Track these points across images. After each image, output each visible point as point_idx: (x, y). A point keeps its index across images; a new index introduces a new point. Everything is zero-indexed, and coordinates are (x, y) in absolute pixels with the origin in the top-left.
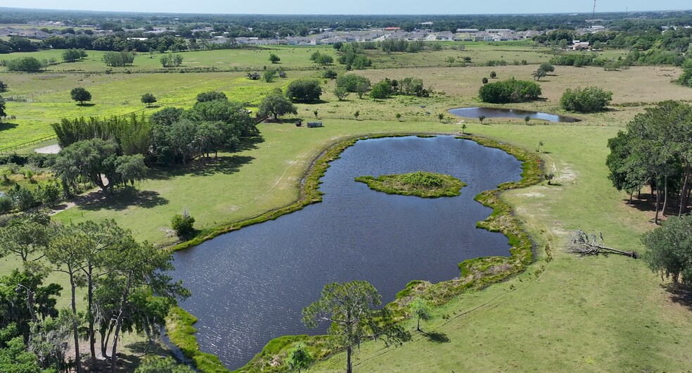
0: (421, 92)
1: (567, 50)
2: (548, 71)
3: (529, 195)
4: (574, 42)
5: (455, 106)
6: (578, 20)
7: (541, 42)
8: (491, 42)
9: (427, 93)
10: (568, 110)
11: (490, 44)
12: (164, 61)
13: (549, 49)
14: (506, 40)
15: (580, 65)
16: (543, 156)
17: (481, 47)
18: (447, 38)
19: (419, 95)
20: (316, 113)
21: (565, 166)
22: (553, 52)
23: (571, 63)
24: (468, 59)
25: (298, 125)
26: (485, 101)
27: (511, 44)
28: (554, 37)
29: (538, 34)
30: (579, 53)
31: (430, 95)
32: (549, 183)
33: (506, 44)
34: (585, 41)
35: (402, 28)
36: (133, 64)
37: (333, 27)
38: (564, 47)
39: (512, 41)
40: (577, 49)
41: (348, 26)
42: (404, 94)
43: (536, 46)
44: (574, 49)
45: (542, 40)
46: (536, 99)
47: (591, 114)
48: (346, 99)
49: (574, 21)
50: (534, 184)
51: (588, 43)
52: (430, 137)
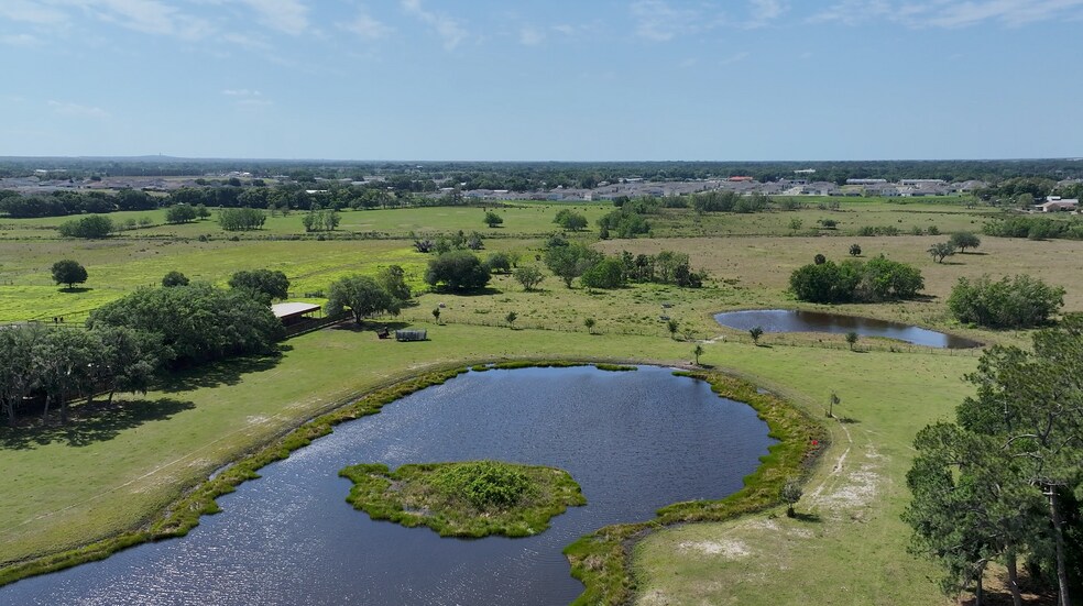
0: (687, 279)
1: (1031, 212)
2: (966, 245)
3: (711, 548)
4: (1049, 198)
5: (737, 307)
6: (1076, 166)
7: (987, 199)
8: (895, 199)
9: (698, 279)
10: (965, 321)
11: (891, 201)
12: (308, 223)
13: (996, 210)
14: (923, 195)
15: (1041, 237)
16: (833, 429)
17: (876, 205)
18: (819, 192)
19: (682, 285)
20: (436, 314)
21: (868, 461)
22: (1002, 215)
23: (1023, 233)
24: (830, 225)
25: (381, 337)
26: (802, 298)
27: (930, 202)
28: (1010, 191)
29: (984, 186)
30: (1052, 216)
31: (704, 284)
32: (791, 514)
33: (921, 202)
34: (1071, 197)
35: (756, 178)
36: (263, 227)
37: (647, 176)
38: (1027, 207)
39: (934, 196)
40: (1051, 210)
41: (673, 175)
42: (656, 281)
43: (974, 204)
44: (1045, 210)
45: (987, 196)
46: (912, 297)
47: (1013, 332)
48: (539, 287)
49: (1069, 168)
50: (756, 511)
51: (1076, 201)
52: (623, 369)
